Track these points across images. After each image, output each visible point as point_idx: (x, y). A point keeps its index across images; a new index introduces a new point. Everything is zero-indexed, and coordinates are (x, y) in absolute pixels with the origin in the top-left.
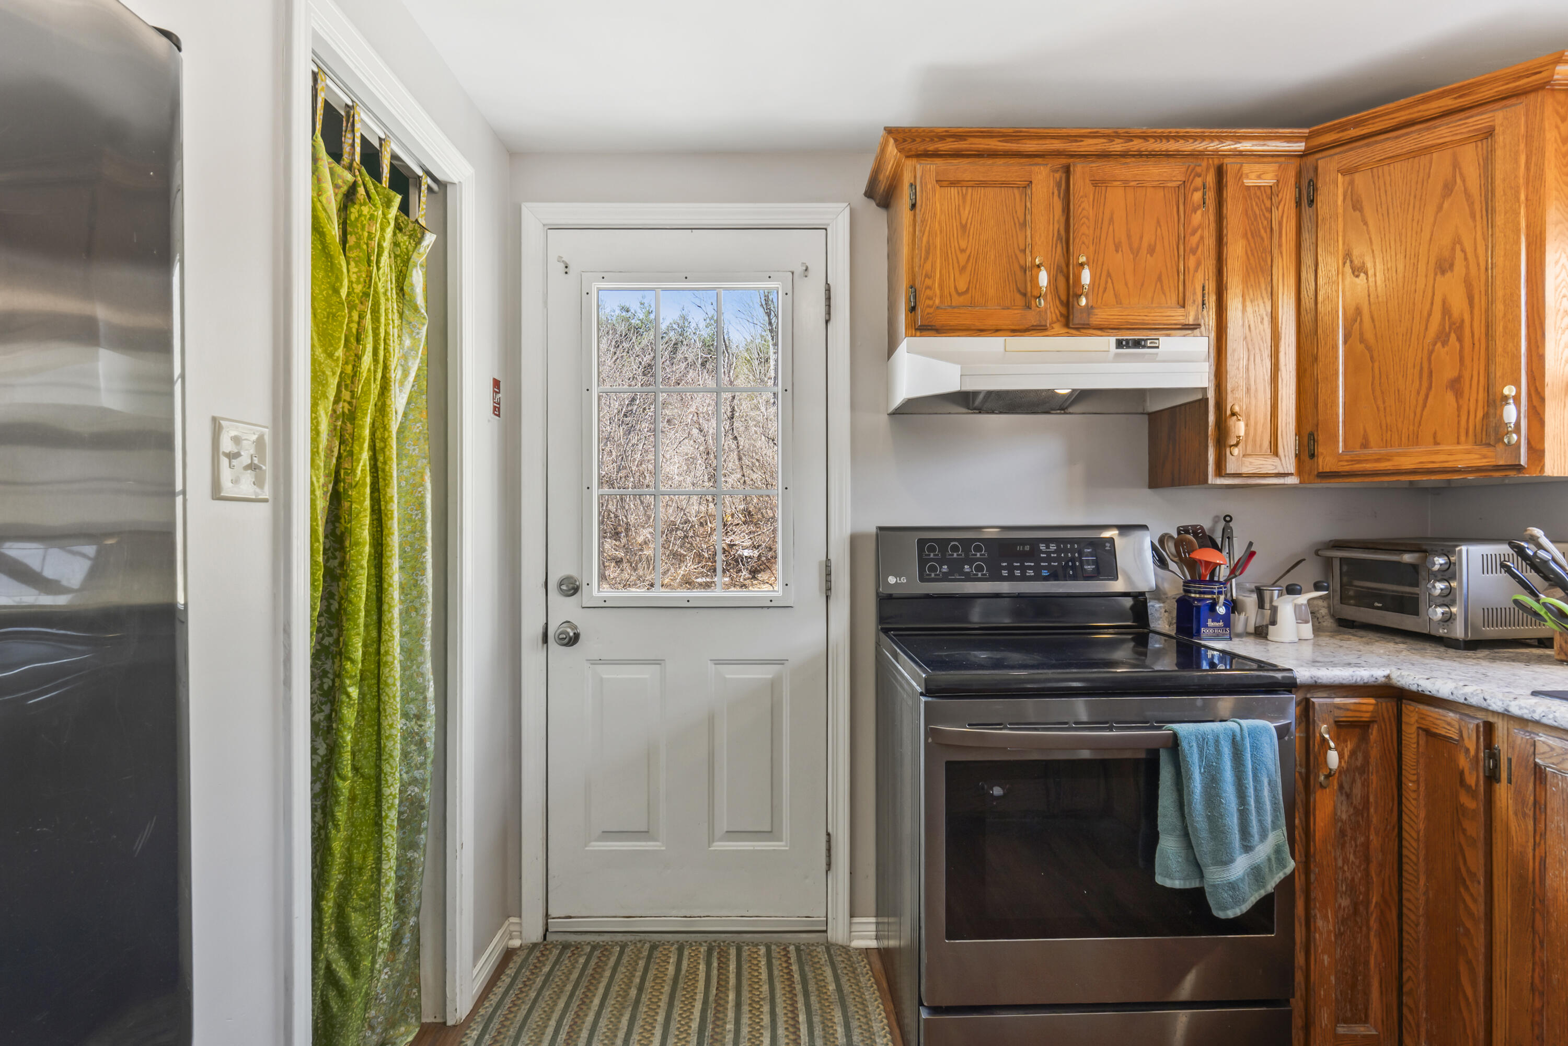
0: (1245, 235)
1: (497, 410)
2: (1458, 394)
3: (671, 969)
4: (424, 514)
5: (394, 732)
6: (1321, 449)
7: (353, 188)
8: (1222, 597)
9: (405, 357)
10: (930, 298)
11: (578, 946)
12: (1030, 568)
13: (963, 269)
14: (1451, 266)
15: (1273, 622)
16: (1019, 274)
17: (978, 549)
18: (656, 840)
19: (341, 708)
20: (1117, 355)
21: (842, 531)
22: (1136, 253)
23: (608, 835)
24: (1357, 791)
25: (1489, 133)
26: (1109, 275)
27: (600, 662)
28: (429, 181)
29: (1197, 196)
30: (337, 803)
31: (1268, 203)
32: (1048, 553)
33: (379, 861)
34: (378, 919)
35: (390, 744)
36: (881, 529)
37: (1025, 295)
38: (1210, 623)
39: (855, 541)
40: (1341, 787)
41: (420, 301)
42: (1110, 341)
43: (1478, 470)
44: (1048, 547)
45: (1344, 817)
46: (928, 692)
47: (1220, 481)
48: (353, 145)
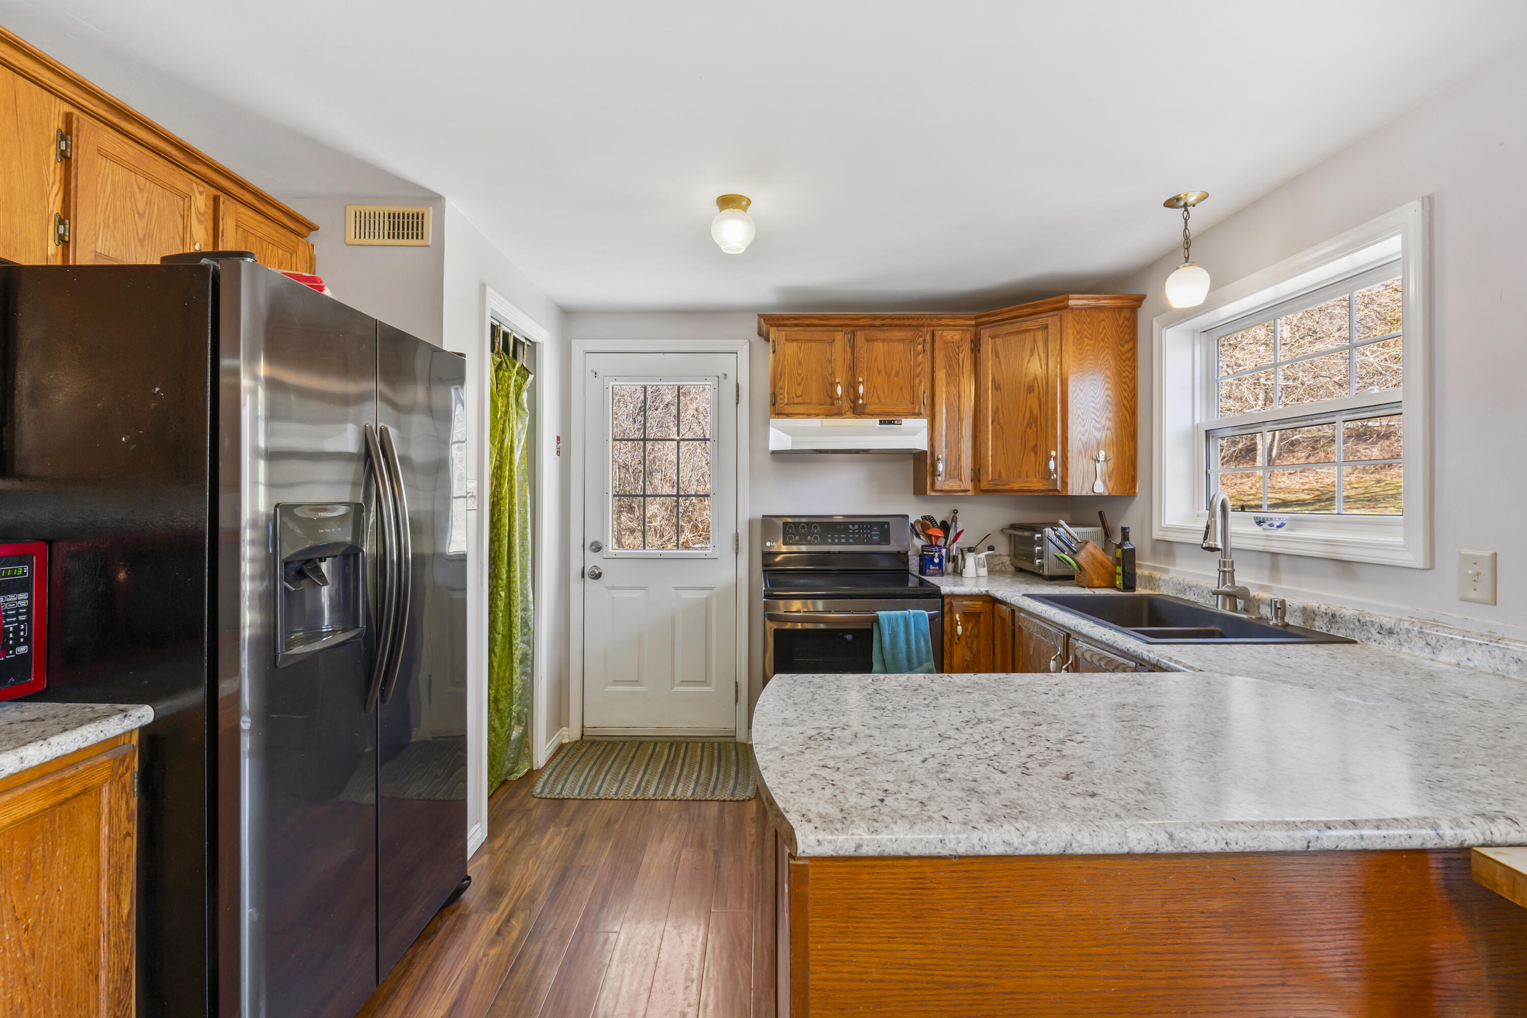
0: (945, 367)
1: (558, 453)
2: (1036, 454)
3: (650, 751)
4: (526, 510)
5: (518, 614)
6: (982, 478)
7: (501, 363)
8: (937, 554)
9: (519, 434)
10: (782, 399)
11: (600, 742)
12: (843, 538)
13: (799, 384)
14: (1033, 390)
15: (964, 568)
16: (829, 387)
17: (816, 527)
18: (643, 686)
19: (497, 602)
20: (880, 428)
21: (744, 518)
22: (889, 376)
23: (616, 682)
24: (975, 646)
25: (1046, 327)
26: (875, 387)
27: (613, 588)
28: (528, 343)
29: (920, 347)
30: (496, 645)
31: (957, 351)
32: (854, 530)
33: (511, 674)
34: (512, 701)
35: (516, 620)
36: (763, 516)
37: (831, 397)
38: (931, 567)
39: (751, 522)
40: (967, 644)
41: (526, 406)
42: (877, 421)
43: (1043, 491)
44: (853, 527)
45: (968, 659)
46: (766, 596)
47: (932, 494)
48: (499, 342)
